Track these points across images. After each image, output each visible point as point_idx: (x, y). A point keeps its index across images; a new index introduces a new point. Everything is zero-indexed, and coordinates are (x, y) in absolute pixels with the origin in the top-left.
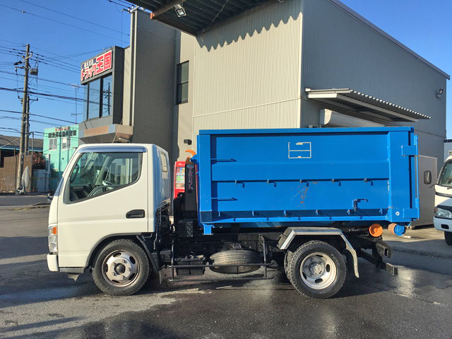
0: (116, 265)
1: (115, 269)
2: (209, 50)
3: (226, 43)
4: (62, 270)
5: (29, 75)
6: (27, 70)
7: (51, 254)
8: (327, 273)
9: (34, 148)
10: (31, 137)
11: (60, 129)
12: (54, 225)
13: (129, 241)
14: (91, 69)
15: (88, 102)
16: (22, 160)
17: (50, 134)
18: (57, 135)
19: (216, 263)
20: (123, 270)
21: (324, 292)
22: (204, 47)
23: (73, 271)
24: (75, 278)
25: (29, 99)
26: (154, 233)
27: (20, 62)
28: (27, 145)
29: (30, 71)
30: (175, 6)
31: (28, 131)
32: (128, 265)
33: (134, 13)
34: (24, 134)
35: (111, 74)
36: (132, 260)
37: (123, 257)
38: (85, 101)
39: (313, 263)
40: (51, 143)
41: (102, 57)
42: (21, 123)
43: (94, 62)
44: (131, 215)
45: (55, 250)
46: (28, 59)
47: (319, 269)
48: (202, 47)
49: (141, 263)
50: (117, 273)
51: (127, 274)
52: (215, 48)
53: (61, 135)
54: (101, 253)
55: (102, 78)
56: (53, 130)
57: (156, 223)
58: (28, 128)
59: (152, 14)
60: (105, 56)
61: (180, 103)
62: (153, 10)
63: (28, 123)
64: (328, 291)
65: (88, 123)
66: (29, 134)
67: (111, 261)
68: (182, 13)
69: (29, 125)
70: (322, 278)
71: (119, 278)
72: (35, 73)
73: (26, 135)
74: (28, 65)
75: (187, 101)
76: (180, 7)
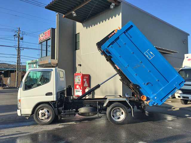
0: (42, 113)
1: (42, 115)
2: (87, 29)
3: (93, 25)
4: (23, 115)
5: (20, 39)
6: (19, 38)
7: (19, 109)
8: (122, 115)
9: (22, 69)
10: (21, 64)
11: (33, 61)
12: (20, 99)
13: (47, 104)
14: (42, 37)
15: (42, 50)
16: (18, 74)
17: (29, 63)
18: (31, 64)
19: (79, 112)
20: (45, 115)
21: (120, 122)
22: (85, 27)
23: (26, 116)
24: (27, 118)
25: (20, 49)
26: (56, 101)
27: (16, 35)
28: (20, 68)
29: (20, 38)
30: (72, 12)
31: (20, 62)
32: (47, 113)
33: (57, 15)
34: (18, 64)
35: (50, 39)
36: (48, 112)
37: (45, 110)
38: (40, 50)
39: (117, 111)
40: (29, 67)
41: (47, 32)
42: (17, 59)
43: (44, 34)
44: (48, 94)
45: (20, 108)
46: (19, 34)
47: (119, 114)
48: (84, 27)
49: (51, 113)
50: (42, 116)
51: (46, 117)
52: (89, 28)
53: (33, 63)
54: (37, 109)
55: (47, 40)
56: (30, 62)
57: (57, 97)
58: (20, 61)
59: (64, 16)
60: (48, 32)
61: (77, 50)
62: (64, 14)
63: (20, 59)
64: (122, 122)
65: (42, 59)
66: (20, 63)
67: (40, 112)
68: (75, 15)
69: (20, 60)
70: (120, 117)
71: (43, 118)
72: (22, 39)
73: (19, 64)
74: (19, 36)
75: (79, 49)
76: (74, 13)
